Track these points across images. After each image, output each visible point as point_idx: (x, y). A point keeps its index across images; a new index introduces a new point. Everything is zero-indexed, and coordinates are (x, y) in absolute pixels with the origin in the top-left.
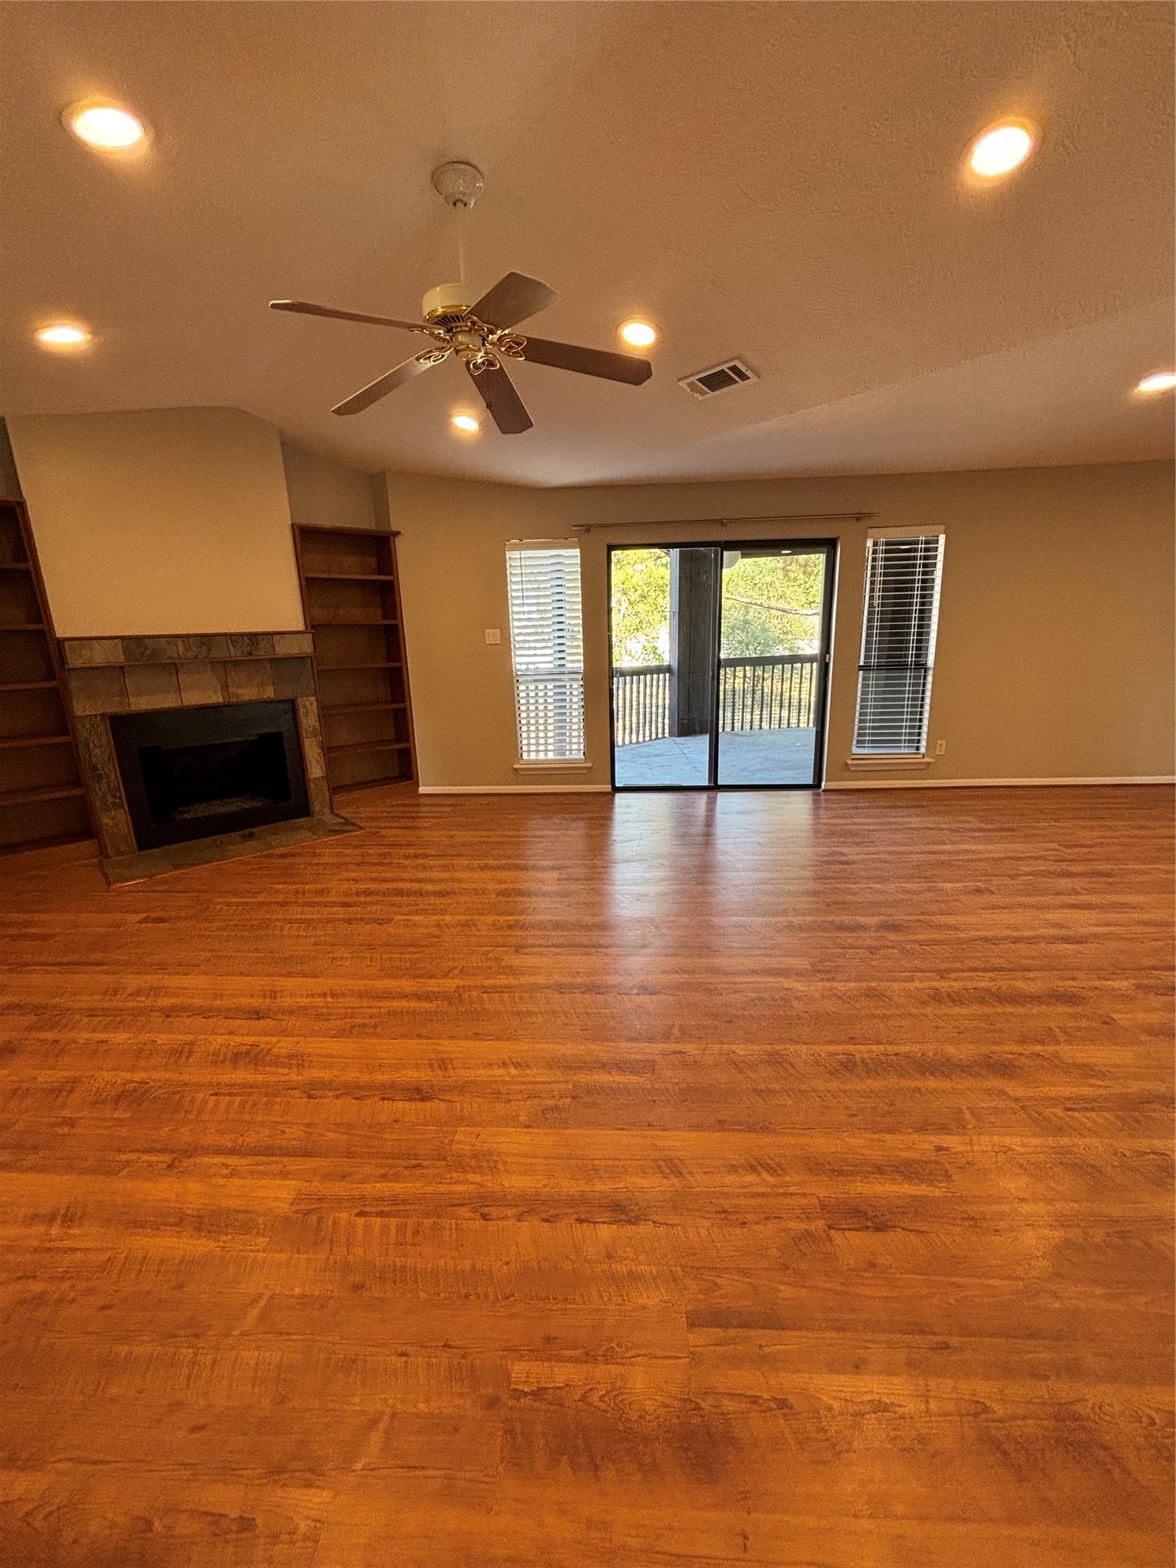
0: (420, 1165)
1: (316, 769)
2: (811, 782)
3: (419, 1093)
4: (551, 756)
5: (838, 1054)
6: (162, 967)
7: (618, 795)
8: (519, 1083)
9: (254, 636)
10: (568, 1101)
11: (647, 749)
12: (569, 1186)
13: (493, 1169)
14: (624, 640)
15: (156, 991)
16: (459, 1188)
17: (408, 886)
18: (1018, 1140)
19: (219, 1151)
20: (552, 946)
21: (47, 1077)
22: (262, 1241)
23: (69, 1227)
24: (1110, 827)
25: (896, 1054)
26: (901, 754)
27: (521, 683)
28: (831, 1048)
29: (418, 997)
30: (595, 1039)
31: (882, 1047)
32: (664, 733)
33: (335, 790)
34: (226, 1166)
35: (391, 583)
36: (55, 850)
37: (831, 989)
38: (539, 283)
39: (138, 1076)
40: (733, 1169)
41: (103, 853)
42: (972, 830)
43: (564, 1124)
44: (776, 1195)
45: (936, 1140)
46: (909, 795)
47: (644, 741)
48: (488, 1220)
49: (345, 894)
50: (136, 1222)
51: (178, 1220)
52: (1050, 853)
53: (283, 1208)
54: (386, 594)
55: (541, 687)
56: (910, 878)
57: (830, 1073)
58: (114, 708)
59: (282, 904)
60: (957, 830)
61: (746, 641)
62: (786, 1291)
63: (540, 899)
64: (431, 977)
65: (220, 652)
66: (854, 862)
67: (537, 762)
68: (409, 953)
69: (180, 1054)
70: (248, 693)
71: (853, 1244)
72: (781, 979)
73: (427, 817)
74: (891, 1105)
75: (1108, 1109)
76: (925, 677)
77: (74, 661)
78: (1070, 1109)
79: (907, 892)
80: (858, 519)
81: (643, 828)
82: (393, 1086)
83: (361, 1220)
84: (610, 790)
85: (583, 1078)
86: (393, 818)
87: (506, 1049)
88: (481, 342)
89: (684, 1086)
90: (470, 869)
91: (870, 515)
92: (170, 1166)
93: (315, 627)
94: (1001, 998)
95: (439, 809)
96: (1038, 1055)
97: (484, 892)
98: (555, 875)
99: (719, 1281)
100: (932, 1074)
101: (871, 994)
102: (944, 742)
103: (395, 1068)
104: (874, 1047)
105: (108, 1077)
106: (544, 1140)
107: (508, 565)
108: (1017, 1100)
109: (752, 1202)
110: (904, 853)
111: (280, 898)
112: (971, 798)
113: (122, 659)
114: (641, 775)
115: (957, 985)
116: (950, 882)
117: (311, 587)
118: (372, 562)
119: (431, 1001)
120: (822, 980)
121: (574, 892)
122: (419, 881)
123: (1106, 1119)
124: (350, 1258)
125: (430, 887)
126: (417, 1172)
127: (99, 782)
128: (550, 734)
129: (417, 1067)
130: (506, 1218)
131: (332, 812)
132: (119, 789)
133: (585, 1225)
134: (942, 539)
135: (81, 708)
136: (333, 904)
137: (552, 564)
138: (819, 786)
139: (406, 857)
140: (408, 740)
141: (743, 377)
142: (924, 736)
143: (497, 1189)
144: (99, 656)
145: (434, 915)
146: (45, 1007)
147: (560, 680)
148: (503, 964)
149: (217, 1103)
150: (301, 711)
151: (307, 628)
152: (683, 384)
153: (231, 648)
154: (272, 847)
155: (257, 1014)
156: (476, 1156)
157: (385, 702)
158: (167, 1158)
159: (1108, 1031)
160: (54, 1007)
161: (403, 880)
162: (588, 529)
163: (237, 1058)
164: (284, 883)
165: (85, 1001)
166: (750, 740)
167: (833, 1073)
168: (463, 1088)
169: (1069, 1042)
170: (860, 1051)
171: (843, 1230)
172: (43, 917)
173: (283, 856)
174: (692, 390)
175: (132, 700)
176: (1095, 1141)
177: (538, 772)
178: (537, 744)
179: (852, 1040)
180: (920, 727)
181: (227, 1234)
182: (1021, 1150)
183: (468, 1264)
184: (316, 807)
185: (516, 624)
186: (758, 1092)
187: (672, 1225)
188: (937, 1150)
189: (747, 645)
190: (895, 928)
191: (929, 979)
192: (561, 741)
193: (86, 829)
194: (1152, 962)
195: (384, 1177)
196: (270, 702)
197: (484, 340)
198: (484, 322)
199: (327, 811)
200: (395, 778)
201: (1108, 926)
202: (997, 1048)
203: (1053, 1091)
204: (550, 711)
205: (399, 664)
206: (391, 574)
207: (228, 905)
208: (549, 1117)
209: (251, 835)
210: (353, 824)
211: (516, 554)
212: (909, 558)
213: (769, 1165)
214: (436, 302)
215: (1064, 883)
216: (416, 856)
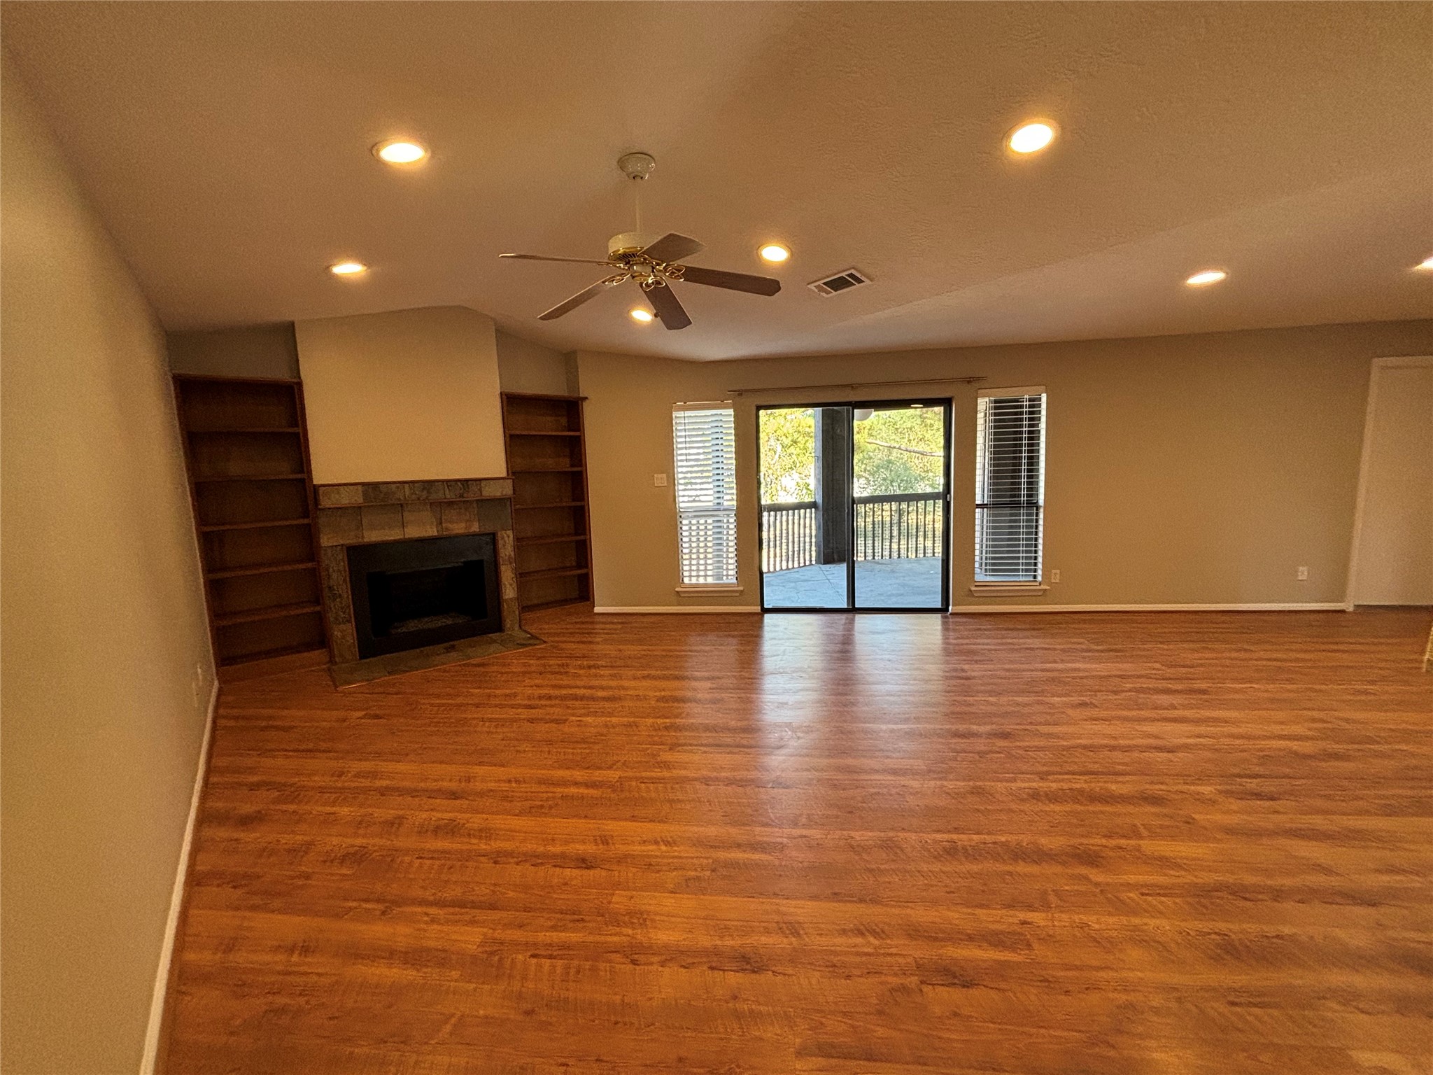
0: (583, 920)
1: (509, 591)
2: (939, 606)
3: (584, 863)
4: (710, 580)
5: (943, 842)
6: (379, 755)
7: (767, 616)
8: (668, 857)
9: (466, 482)
10: (708, 873)
11: (796, 575)
12: (705, 941)
13: (643, 924)
14: (779, 478)
15: (374, 775)
16: (615, 939)
17: (582, 692)
18: (1094, 918)
19: (423, 902)
20: (702, 745)
21: (286, 839)
22: (455, 974)
23: (306, 956)
24: (1214, 650)
25: (995, 843)
26: (1020, 582)
27: (684, 519)
28: (939, 836)
29: (587, 785)
30: (734, 824)
31: (982, 837)
32: (811, 561)
33: (525, 609)
34: (427, 914)
35: (579, 437)
36: (295, 656)
37: (942, 787)
38: (691, 240)
39: (359, 841)
40: (844, 932)
41: (332, 661)
42: (1083, 650)
43: (703, 891)
44: (878, 955)
45: (1022, 915)
46: (1030, 618)
47: (793, 568)
48: (637, 965)
49: (529, 698)
50: (355, 953)
51: (390, 954)
52: (1153, 672)
53: (472, 948)
54: (574, 447)
55: (702, 521)
56: (1023, 692)
57: (935, 857)
58: (351, 540)
59: (477, 706)
60: (1069, 650)
61: (890, 478)
62: (881, 1032)
63: (694, 704)
64: (599, 768)
65: (438, 495)
66: (974, 678)
67: (697, 585)
68: (580, 749)
69: (394, 824)
70: (458, 528)
71: (941, 997)
72: (899, 778)
73: (599, 633)
74: (985, 884)
75: (1181, 896)
76: (1037, 515)
77: (325, 502)
78: (1142, 894)
79: (1018, 704)
80: (969, 382)
81: (787, 644)
82: (563, 856)
83: (534, 961)
84: (760, 611)
85: (722, 855)
86: (571, 633)
87: (657, 829)
88: (651, 270)
89: (806, 864)
90: (635, 678)
91: (979, 379)
92: (383, 913)
93: (515, 473)
94: (1093, 798)
95: (612, 626)
96: (1121, 848)
97: (645, 698)
98: (708, 684)
99: (823, 1020)
100: (1024, 860)
101: (977, 792)
102: (1058, 571)
103: (567, 842)
104: (975, 837)
105: (336, 841)
106: (687, 904)
107: (674, 422)
108: (1097, 884)
109: (858, 959)
110: (1018, 670)
111: (476, 701)
112: (1084, 621)
113: (361, 500)
114: (789, 598)
115: (1054, 786)
116: (1058, 697)
117: (513, 441)
118: (564, 421)
119: (597, 789)
120: (935, 779)
121: (722, 700)
122: (591, 688)
123: (1175, 903)
124: (523, 989)
125: (600, 694)
126: (581, 925)
127: (334, 600)
128: (709, 562)
129: (584, 842)
130: (652, 964)
131: (520, 627)
132: (349, 606)
133: (716, 972)
134: (1044, 397)
135: (326, 540)
136: (519, 706)
137: (712, 421)
138: (947, 610)
139: (581, 667)
140: (587, 567)
141: (859, 281)
142: (1040, 566)
143: (644, 940)
144: (345, 499)
145: (602, 716)
146: (285, 785)
147: (717, 516)
148: (659, 759)
149: (421, 866)
150: (500, 543)
151: (508, 474)
152: (812, 287)
153: (447, 492)
154: (470, 658)
155: (454, 795)
156: (630, 914)
157: (569, 534)
158: (381, 907)
159: (1190, 829)
160: (291, 785)
161: (579, 687)
162: (740, 393)
163: (437, 830)
164: (480, 688)
165: (318, 780)
166: (889, 568)
167: (937, 858)
168: (622, 860)
169: (1150, 837)
170: (962, 839)
171: (934, 985)
172: (285, 712)
173: (478, 665)
174: (819, 291)
175: (366, 534)
176: (1164, 924)
177: (696, 595)
178: (698, 570)
179: (956, 830)
180: (1036, 558)
181: (427, 967)
182: (1097, 926)
183: (618, 998)
184: (508, 624)
185: (680, 470)
186: (871, 871)
187: (789, 975)
188: (1022, 924)
189: (892, 482)
190: (1005, 736)
191: (1030, 780)
192: (719, 568)
193: (321, 640)
194: (1237, 771)
195: (554, 928)
196: (474, 535)
197: (653, 268)
198: (652, 258)
199: (516, 627)
200: (576, 599)
201: (1198, 737)
202: (1085, 841)
203: (1132, 879)
204: (709, 541)
205: (583, 503)
206: (579, 430)
207: (432, 705)
208: (691, 885)
209: (453, 647)
210: (537, 638)
211: (681, 414)
212: (1016, 414)
213: (874, 930)
214: (619, 244)
215: (1165, 699)
216: (590, 667)
